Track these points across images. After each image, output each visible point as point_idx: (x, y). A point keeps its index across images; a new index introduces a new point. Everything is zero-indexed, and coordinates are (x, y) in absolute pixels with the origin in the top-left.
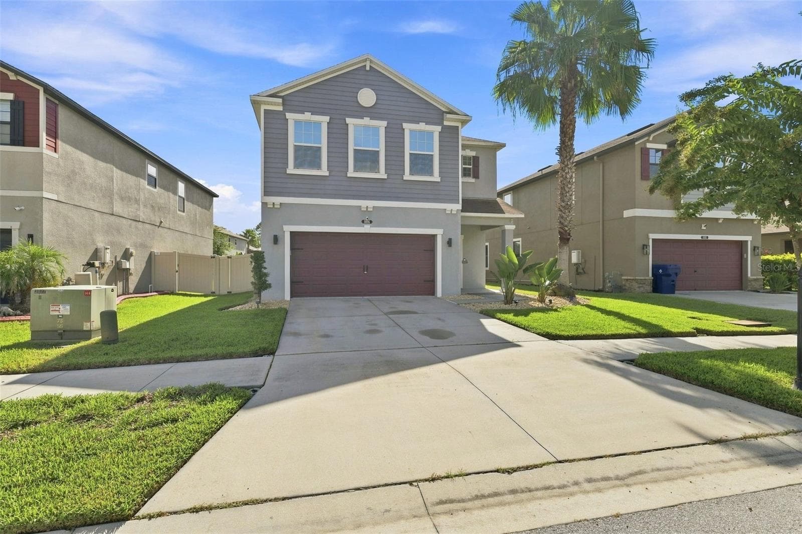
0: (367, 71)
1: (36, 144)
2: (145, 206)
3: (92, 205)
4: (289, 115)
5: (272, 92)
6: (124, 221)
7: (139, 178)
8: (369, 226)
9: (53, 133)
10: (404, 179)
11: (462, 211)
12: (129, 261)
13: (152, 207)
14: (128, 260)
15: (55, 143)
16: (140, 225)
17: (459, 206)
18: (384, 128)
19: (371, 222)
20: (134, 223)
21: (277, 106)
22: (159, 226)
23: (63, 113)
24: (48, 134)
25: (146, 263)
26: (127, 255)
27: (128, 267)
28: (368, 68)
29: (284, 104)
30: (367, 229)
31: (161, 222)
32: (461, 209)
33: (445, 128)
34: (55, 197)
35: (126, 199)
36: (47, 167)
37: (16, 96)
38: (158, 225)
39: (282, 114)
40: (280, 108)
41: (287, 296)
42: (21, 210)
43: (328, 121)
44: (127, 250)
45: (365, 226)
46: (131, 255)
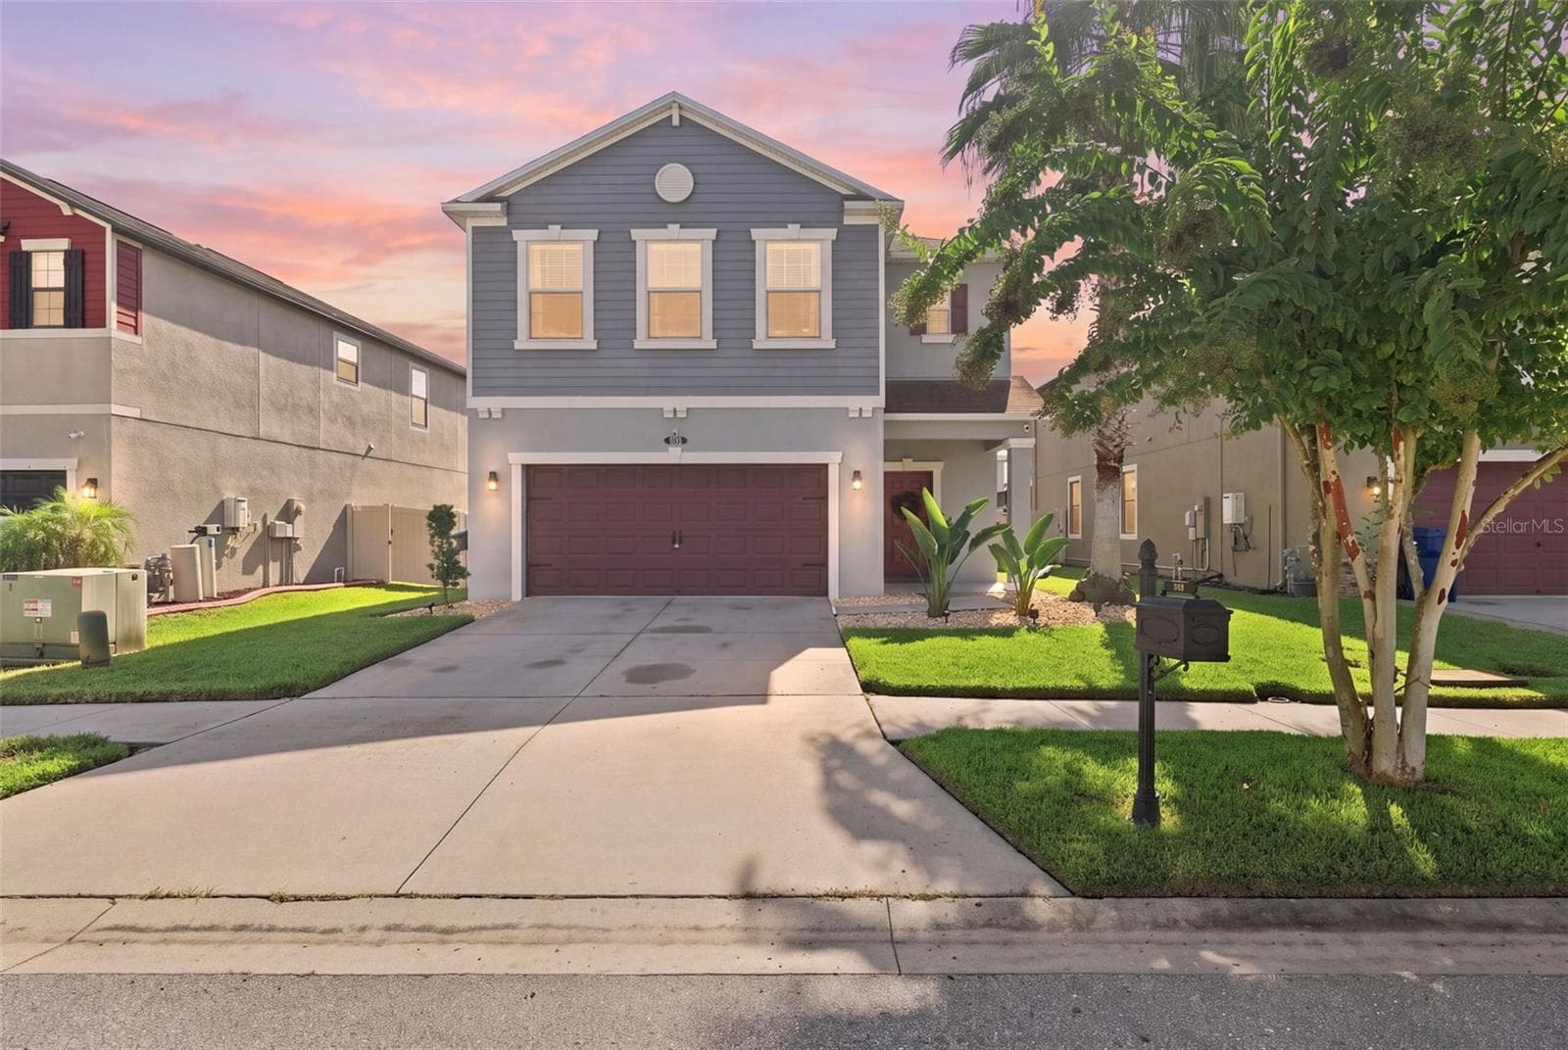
0: (676, 127)
1: (101, 322)
2: (333, 421)
3: (211, 423)
4: (517, 235)
5: (484, 192)
6: (285, 449)
7: (316, 368)
8: (680, 449)
9: (132, 300)
10: (755, 347)
11: (887, 410)
12: (292, 523)
13: (349, 419)
14: (290, 521)
15: (136, 319)
16: (320, 456)
17: (880, 400)
18: (711, 243)
19: (684, 441)
20: (305, 453)
21: (494, 217)
22: (365, 456)
23: (150, 265)
24: (119, 304)
25: (335, 526)
26: (288, 513)
27: (290, 535)
28: (676, 122)
29: (508, 213)
30: (674, 455)
31: (370, 449)
32: (884, 406)
33: (843, 230)
34: (135, 412)
35: (286, 407)
36: (118, 361)
37: (72, 244)
38: (363, 453)
39: (506, 232)
40: (503, 222)
41: (517, 593)
42: (79, 437)
43: (596, 239)
44: (289, 503)
45: (670, 449)
46: (298, 512)
